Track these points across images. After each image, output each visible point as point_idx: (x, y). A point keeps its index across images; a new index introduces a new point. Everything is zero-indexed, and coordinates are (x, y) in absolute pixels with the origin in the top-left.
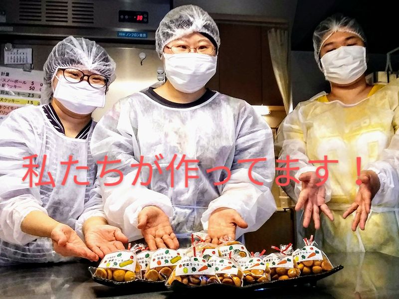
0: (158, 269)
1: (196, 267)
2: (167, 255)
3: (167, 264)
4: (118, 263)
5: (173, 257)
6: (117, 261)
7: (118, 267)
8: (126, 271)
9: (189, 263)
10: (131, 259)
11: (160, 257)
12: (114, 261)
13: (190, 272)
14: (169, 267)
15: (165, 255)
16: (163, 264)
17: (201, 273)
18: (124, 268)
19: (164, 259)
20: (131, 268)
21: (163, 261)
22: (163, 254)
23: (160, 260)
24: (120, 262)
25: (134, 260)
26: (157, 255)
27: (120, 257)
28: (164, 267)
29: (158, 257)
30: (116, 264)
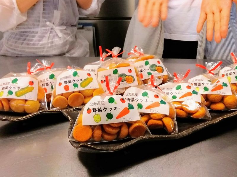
0: (66, 95)
1: (113, 112)
2: (76, 78)
3: (77, 89)
4: (14, 91)
5: (83, 80)
6: (12, 90)
7: (13, 96)
8: (26, 101)
9: (102, 107)
10: (30, 86)
11: (67, 80)
12: (8, 89)
13: (104, 121)
14: (80, 92)
15: (73, 78)
16: (72, 89)
17: (120, 120)
18: (23, 97)
19: (72, 83)
20: (32, 96)
21: (71, 86)
22: (70, 77)
23: (68, 84)
24: (17, 90)
25: (35, 85)
26: (64, 78)
27: (15, 84)
28: (73, 92)
29: (65, 80)
30: (10, 93)
